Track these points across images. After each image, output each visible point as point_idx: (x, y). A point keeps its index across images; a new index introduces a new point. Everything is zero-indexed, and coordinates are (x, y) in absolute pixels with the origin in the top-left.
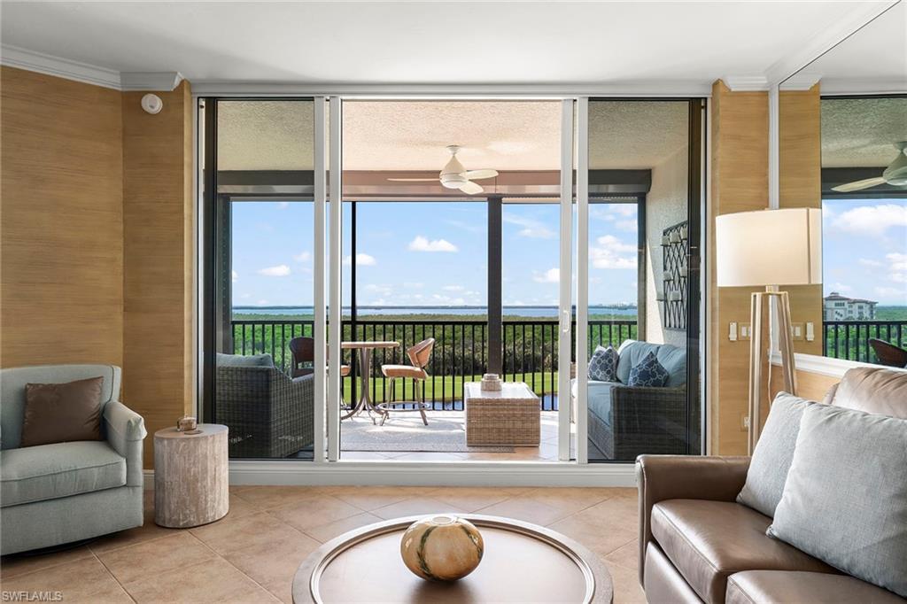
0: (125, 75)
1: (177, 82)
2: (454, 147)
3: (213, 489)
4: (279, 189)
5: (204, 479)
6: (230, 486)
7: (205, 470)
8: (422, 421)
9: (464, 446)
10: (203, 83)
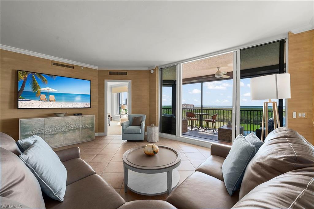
0: (149, 67)
1: (155, 67)
2: (218, 68)
3: (154, 137)
4: (192, 81)
5: (153, 134)
6: (159, 137)
7: (153, 133)
8: (213, 132)
9: (217, 139)
10: (160, 66)
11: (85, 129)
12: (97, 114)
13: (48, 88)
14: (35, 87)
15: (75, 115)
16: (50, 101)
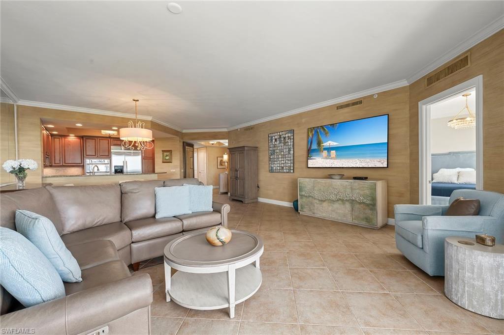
11: (360, 203)
12: (409, 181)
13: (329, 142)
14: (319, 143)
15: (355, 178)
16: (331, 159)
